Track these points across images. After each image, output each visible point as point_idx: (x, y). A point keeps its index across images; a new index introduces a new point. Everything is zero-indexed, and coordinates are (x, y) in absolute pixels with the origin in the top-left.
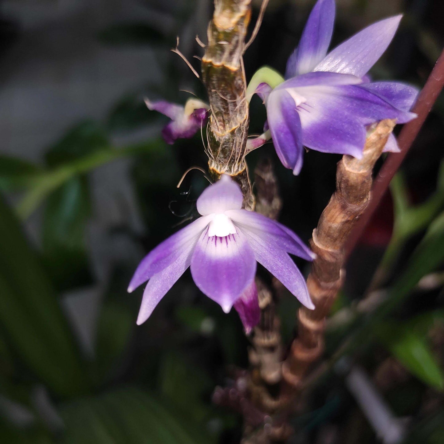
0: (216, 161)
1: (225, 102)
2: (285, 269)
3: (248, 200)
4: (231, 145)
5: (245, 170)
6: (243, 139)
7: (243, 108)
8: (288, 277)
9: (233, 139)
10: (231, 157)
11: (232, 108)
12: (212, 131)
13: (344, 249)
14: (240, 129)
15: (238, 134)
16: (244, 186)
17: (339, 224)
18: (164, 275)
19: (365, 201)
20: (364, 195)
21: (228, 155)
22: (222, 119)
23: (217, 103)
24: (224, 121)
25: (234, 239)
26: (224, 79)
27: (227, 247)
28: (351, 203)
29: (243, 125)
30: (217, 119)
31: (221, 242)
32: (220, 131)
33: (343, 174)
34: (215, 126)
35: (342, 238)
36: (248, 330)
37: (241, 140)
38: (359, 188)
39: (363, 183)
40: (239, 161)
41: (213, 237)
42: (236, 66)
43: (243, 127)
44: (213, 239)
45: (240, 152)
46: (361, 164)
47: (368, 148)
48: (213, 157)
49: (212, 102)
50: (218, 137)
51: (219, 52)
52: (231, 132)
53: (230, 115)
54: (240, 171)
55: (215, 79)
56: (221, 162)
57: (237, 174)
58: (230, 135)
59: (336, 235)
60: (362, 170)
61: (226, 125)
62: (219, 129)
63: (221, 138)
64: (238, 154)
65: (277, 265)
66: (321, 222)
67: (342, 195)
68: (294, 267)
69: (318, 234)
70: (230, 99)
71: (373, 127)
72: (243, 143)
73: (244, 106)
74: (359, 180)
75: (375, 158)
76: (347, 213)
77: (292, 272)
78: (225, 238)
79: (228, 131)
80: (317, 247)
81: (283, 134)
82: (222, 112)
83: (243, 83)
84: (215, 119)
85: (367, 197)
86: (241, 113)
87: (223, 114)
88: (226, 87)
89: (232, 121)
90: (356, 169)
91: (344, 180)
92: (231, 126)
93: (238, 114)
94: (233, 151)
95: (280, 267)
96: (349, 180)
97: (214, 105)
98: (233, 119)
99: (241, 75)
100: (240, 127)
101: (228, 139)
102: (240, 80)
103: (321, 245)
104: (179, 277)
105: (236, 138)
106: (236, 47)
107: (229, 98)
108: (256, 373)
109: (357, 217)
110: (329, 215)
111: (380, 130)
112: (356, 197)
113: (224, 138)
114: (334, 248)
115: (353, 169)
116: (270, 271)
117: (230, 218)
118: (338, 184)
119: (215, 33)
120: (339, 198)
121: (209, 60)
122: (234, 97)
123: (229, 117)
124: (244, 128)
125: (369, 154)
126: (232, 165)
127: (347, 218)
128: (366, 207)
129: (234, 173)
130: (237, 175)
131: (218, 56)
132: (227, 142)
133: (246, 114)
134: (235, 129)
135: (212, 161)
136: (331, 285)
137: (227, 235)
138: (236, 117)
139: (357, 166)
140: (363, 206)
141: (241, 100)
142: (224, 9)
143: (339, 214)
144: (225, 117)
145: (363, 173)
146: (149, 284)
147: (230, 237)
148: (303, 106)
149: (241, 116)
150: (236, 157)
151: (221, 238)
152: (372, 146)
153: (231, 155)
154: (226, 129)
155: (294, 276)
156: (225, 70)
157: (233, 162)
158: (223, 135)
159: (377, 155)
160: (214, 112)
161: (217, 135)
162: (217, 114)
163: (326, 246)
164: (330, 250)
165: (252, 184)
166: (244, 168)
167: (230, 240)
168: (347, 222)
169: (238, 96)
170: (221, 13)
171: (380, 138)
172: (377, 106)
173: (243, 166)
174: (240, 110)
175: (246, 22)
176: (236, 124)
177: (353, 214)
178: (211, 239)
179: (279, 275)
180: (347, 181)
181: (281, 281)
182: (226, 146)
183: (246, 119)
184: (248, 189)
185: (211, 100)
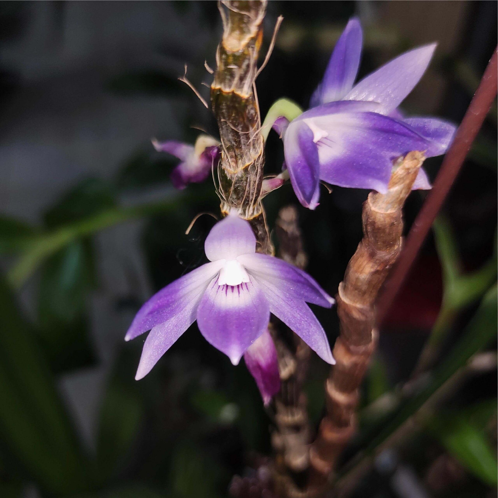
0: (228, 202)
1: (236, 134)
2: (304, 321)
3: (266, 249)
4: (245, 184)
5: (262, 214)
6: (258, 177)
7: (257, 143)
8: (307, 330)
9: (246, 177)
10: (245, 198)
11: (244, 142)
12: (224, 169)
13: (374, 305)
14: (254, 166)
15: (253, 172)
16: (260, 233)
17: (367, 275)
18: (168, 327)
19: (396, 247)
20: (395, 241)
21: (241, 196)
22: (234, 154)
23: (228, 136)
24: (236, 156)
25: (247, 288)
26: (234, 107)
27: (239, 297)
28: (380, 249)
29: (257, 162)
30: (229, 155)
31: (233, 291)
32: (232, 168)
33: (368, 215)
34: (226, 163)
35: (371, 292)
36: (267, 400)
37: (255, 178)
38: (387, 231)
39: (392, 224)
40: (254, 203)
41: (224, 285)
42: (247, 93)
43: (258, 163)
44: (223, 289)
45: (255, 192)
46: (388, 203)
47: (395, 184)
48: (225, 199)
49: (222, 135)
50: (230, 175)
51: (228, 77)
52: (244, 169)
53: (243, 150)
54: (256, 214)
55: (224, 107)
56: (233, 204)
57: (252, 218)
58: (243, 172)
59: (364, 288)
60: (390, 210)
61: (238, 161)
62: (231, 166)
63: (233, 176)
64: (253, 194)
65: (295, 317)
66: (348, 273)
67: (370, 240)
68: (313, 317)
69: (345, 288)
70: (242, 131)
71: (400, 160)
72: (258, 182)
73: (258, 140)
74: (387, 222)
75: (404, 195)
76: (376, 261)
77: (311, 324)
78: (237, 287)
79: (241, 168)
80: (344, 303)
81: (300, 168)
82: (234, 145)
83: (256, 113)
84: (226, 155)
85: (399, 244)
86: (254, 148)
87: (235, 149)
88: (237, 117)
89: (245, 157)
90: (383, 208)
91: (371, 223)
92: (244, 162)
93: (252, 148)
94: (247, 191)
95: (298, 319)
96: (376, 221)
97: (225, 139)
98: (246, 154)
99: (254, 103)
100: (254, 164)
101: (241, 177)
102: (252, 109)
103: (348, 300)
104: (185, 330)
105: (250, 176)
106: (246, 72)
107: (240, 129)
108: (279, 460)
109: (388, 267)
110: (356, 265)
111: (408, 163)
112: (384, 242)
113: (236, 175)
114: (363, 304)
115: (380, 209)
116: (287, 324)
117: (243, 265)
118: (364, 227)
119: (224, 56)
120: (367, 245)
121: (218, 87)
122: (246, 128)
123: (242, 152)
124: (259, 165)
125: (396, 191)
126: (246, 207)
127: (376, 268)
128: (397, 255)
129: (249, 217)
130: (252, 220)
131: (227, 81)
132: (240, 180)
133: (261, 149)
134: (249, 165)
135: (224, 204)
136: (362, 348)
137: (239, 283)
138: (249, 151)
139: (384, 205)
140: (393, 253)
141: (255, 132)
142: (233, 30)
143: (367, 263)
144: (238, 152)
145: (391, 213)
146: (150, 335)
147: (243, 286)
148: (325, 141)
149: (255, 152)
150: (251, 198)
151: (232, 287)
152: (399, 181)
153: (245, 195)
154: (238, 166)
155: (313, 329)
156: (235, 97)
157: (248, 204)
158: (236, 172)
159: (406, 193)
160: (225, 147)
161: (228, 173)
162: (228, 149)
163: (354, 301)
164: (359, 306)
165: (270, 231)
166: (260, 212)
167: (242, 289)
168: (376, 272)
169: (250, 128)
170: (230, 34)
171: (408, 173)
172: (405, 138)
173: (259, 210)
174: (254, 145)
175: (258, 45)
176: (249, 160)
177: (382, 262)
178: (221, 288)
179: (297, 329)
180: (373, 223)
181: (299, 335)
182: (238, 185)
183: (260, 155)
184: (266, 237)
185: (221, 132)
